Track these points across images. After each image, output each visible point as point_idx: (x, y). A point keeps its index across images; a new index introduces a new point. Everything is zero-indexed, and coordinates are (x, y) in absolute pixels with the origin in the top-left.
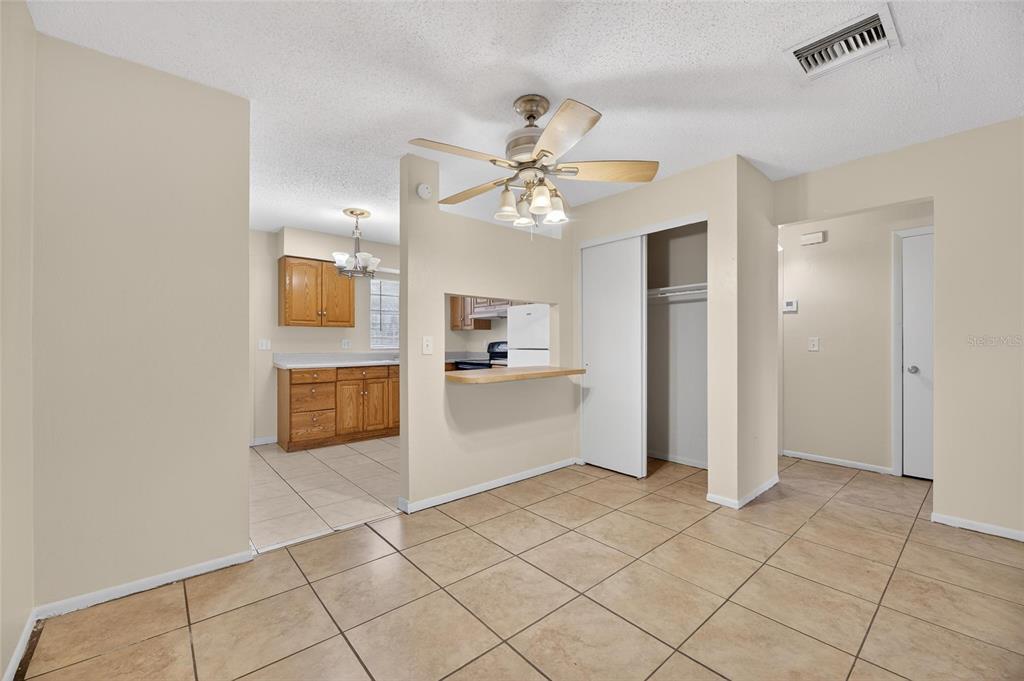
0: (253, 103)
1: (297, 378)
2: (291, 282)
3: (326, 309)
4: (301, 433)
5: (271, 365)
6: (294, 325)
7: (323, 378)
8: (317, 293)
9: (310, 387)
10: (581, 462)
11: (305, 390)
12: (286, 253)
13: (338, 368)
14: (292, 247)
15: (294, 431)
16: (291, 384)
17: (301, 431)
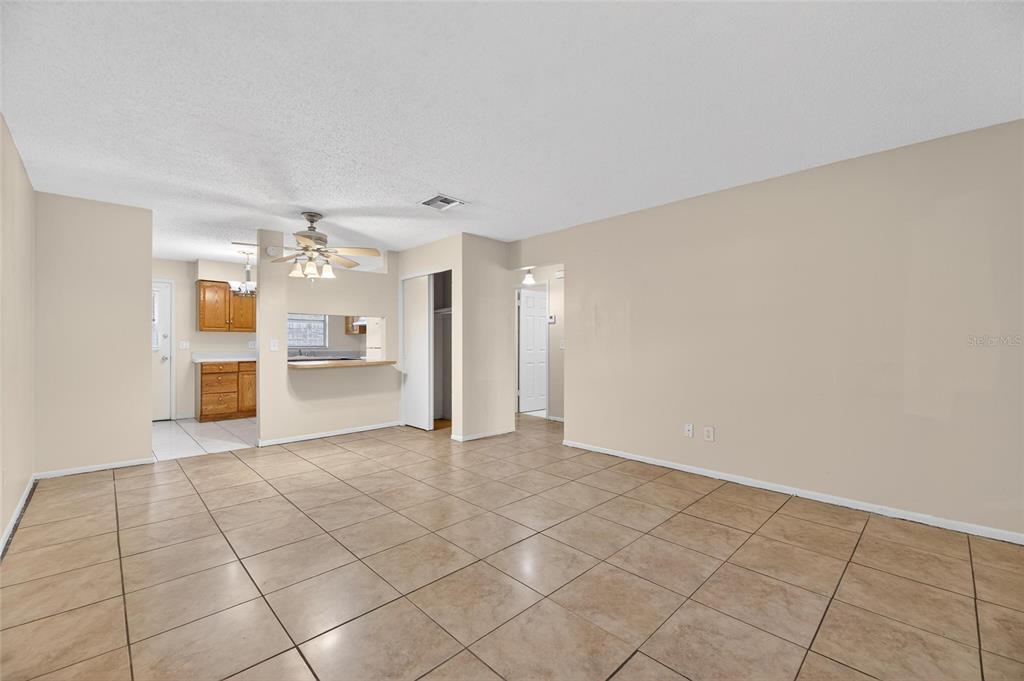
0: (154, 211)
1: (207, 369)
2: (204, 297)
3: (233, 319)
4: (210, 408)
5: (189, 361)
6: (206, 330)
7: (228, 369)
8: (225, 308)
9: (217, 375)
10: (402, 423)
11: (213, 378)
12: (200, 278)
13: (239, 362)
14: (204, 274)
15: (204, 408)
16: (202, 374)
17: (211, 407)
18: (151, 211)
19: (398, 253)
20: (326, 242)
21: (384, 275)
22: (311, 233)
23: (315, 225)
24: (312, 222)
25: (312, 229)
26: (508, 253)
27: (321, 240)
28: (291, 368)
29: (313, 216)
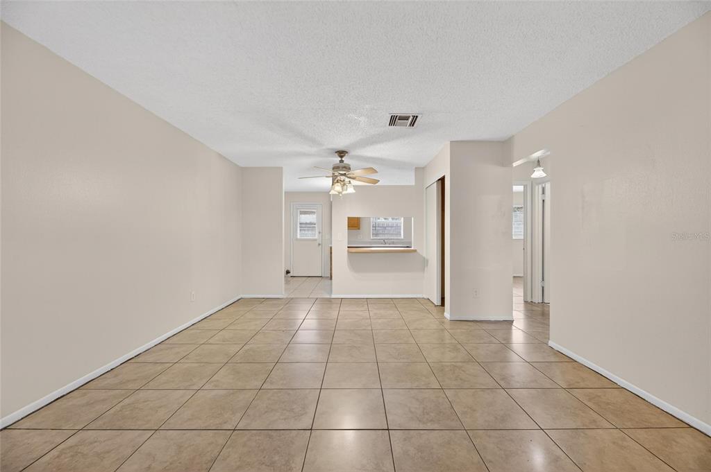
18: (282, 168)
19: (423, 168)
20: (350, 169)
21: (412, 186)
22: (342, 164)
23: (343, 159)
24: (341, 157)
25: (341, 161)
26: (502, 150)
27: (347, 168)
28: (349, 252)
29: (341, 153)
